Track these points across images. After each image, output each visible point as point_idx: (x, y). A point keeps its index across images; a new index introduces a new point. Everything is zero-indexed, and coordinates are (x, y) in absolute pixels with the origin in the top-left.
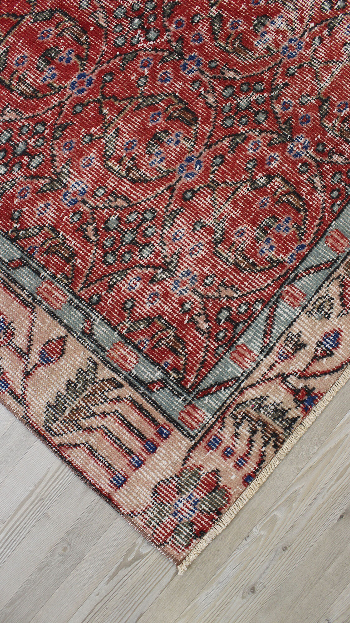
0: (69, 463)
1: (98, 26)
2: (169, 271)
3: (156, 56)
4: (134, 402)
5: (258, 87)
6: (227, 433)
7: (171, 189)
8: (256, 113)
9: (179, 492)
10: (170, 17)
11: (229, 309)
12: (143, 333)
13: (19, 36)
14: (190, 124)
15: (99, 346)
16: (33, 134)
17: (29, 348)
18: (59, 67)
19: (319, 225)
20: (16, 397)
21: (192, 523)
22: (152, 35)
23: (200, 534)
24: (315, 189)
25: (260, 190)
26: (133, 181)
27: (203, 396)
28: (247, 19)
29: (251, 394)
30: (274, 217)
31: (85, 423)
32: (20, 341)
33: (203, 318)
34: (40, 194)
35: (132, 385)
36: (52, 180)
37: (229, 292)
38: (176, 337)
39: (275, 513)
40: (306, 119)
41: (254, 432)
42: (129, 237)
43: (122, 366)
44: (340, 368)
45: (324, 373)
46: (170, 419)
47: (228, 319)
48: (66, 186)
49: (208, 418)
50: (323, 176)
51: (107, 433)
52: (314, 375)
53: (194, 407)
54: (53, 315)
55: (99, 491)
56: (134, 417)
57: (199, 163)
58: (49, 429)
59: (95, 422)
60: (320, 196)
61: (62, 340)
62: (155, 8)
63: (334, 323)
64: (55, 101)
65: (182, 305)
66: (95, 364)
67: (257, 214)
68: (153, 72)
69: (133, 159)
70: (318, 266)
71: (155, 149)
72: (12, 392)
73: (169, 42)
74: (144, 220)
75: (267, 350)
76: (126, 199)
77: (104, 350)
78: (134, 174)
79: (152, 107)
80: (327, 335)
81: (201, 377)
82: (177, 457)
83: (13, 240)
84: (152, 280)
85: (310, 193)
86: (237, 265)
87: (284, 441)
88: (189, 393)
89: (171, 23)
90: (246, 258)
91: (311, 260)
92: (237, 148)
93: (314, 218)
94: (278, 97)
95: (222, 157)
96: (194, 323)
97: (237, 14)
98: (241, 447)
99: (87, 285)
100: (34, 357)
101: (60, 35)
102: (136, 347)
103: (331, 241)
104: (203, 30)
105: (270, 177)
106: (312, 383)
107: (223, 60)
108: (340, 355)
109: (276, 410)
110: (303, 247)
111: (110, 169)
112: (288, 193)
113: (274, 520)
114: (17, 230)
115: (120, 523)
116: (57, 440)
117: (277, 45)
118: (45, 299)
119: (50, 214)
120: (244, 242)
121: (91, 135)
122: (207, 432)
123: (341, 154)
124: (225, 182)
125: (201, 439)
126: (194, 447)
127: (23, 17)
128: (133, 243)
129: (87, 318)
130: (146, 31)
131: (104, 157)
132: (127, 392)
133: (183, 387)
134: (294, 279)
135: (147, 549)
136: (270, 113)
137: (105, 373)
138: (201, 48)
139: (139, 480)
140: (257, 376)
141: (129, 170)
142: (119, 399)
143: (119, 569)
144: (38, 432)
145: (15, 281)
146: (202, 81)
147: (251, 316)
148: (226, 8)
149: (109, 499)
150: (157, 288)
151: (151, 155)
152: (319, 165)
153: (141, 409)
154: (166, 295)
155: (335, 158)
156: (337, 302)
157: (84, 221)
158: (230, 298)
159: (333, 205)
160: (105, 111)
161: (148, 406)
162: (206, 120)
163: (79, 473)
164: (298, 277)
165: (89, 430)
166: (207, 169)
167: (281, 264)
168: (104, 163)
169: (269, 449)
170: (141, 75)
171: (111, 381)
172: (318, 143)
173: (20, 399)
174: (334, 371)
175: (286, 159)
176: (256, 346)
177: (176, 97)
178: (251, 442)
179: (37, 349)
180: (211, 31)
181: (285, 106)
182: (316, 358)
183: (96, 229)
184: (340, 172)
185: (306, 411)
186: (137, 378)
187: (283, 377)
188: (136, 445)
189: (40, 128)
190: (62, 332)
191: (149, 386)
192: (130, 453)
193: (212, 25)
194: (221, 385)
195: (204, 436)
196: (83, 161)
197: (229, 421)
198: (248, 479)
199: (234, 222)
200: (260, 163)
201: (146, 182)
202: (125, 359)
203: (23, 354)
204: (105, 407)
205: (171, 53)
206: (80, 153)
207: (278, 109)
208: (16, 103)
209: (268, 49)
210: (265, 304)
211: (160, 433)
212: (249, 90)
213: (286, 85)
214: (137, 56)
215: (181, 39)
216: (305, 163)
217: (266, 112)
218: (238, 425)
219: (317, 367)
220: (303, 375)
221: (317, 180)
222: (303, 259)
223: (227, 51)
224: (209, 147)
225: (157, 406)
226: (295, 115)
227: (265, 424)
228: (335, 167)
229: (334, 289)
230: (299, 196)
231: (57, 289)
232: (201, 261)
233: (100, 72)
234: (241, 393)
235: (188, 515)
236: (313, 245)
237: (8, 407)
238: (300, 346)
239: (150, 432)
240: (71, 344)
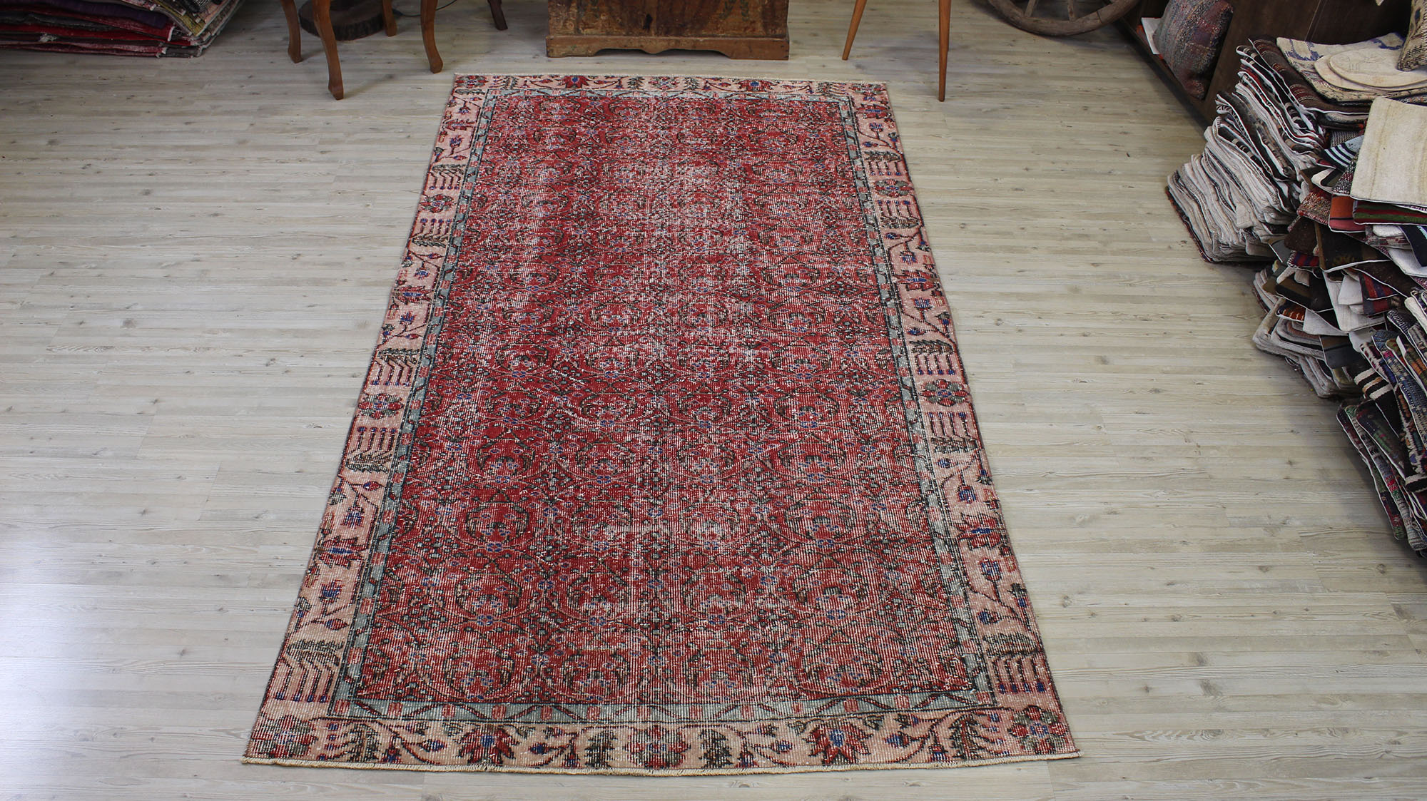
0: (276, 668)
1: (533, 534)
2: (419, 647)
3: (538, 567)
4: (332, 676)
5: (559, 621)
6: (344, 729)
7: (466, 620)
8: (542, 629)
9: (292, 729)
10: (566, 559)
11: (418, 686)
12: (375, 656)
13: (499, 507)
14: (510, 605)
15: (353, 642)
16: (450, 546)
17: (330, 614)
18: (495, 533)
19: (501, 697)
20: (297, 624)
21: (276, 746)
22: (548, 559)
23: (272, 755)
24: (521, 682)
25: (499, 658)
26: (457, 602)
27: (357, 704)
28: (596, 591)
29: (376, 727)
30: (488, 674)
31: (304, 661)
32: (331, 608)
33: (404, 677)
34: (419, 568)
35: (341, 669)
36: (430, 568)
37: (428, 680)
38: (384, 672)
39: (309, 787)
40: (560, 653)
41: (353, 742)
42: (424, 618)
43: (349, 659)
44: (423, 761)
45: (414, 754)
46: (333, 698)
47: (411, 689)
48: (431, 576)
49: (346, 714)
50: (533, 681)
51: (305, 674)
52: (409, 750)
53: (348, 704)
54: (356, 612)
55: (268, 691)
56: (323, 681)
57: (491, 622)
58: (289, 648)
59: (308, 666)
60: (519, 687)
61: (345, 625)
62: (564, 550)
63: (449, 741)
64: (475, 543)
65: (404, 663)
66: (342, 646)
67: (483, 665)
68: (527, 572)
69: (470, 594)
70: (476, 712)
71: (483, 600)
72: (299, 621)
73: (551, 567)
74: (439, 619)
75: (407, 718)
76: (444, 605)
77: (352, 645)
78: (462, 600)
79: (506, 584)
80: (438, 741)
81: (369, 696)
82: (312, 715)
83: (384, 572)
84: (408, 642)
85: (517, 682)
86: (446, 674)
87: (358, 761)
88: (355, 697)
89: (562, 561)
90: (453, 676)
91: (477, 707)
92: (515, 633)
93: (503, 692)
94: (561, 633)
95: (503, 630)
96: (398, 674)
97: (595, 584)
98: (341, 741)
99: (384, 617)
100: (326, 619)
101: (514, 523)
102: (365, 658)
103: (497, 708)
104: (572, 577)
105: (509, 658)
106: (404, 752)
107: (562, 596)
108: (431, 755)
109: (374, 745)
110: (482, 698)
111: (456, 588)
112: (508, 672)
113: (304, 788)
114: (391, 571)
115: (254, 714)
116: (285, 655)
117: (593, 613)
118: (363, 604)
119: (411, 579)
120: (462, 669)
121: (469, 569)
122: (337, 719)
123: (554, 681)
124: (490, 640)
125: (331, 719)
126: (324, 718)
127: (511, 502)
128: (422, 622)
129: (366, 628)
130: (548, 554)
131: (460, 581)
132: (336, 670)
133: (356, 692)
134: (460, 705)
135: (245, 737)
136: (548, 635)
137: (340, 654)
138: (560, 583)
139: (286, 706)
140: (388, 722)
141: (462, 596)
142: (329, 669)
143: (223, 731)
144: (284, 644)
145: (362, 587)
146: (540, 596)
147: (422, 698)
148: (593, 579)
149: (266, 698)
150: (405, 647)
151: (479, 599)
152: (538, 676)
153: (330, 681)
154: (404, 654)
155: (549, 681)
156: (462, 734)
157: (418, 595)
158: (424, 682)
159: (519, 697)
160: (487, 566)
161: (334, 684)
162: (518, 611)
163: (273, 675)
164: (462, 706)
165: (301, 666)
166: (491, 628)
167: (463, 693)
168: (457, 583)
169: (348, 756)
170: (521, 568)
171: (337, 659)
172: (552, 668)
173: (298, 626)
174: (419, 759)
175: (527, 659)
176: (405, 711)
177: (521, 590)
178: (347, 744)
179: (332, 617)
180: (574, 581)
181: (559, 639)
182: (420, 744)
183: (418, 603)
184: (542, 689)
185: (385, 761)
186: (347, 669)
187: (397, 735)
188: (307, 691)
189: (455, 546)
190: (349, 621)
191: (346, 676)
192: (301, 692)
193: (578, 579)
194: (371, 709)
195: (334, 719)
196: (452, 574)
197: (352, 726)
198: (322, 757)
199: (470, 658)
200: (515, 649)
201: (461, 607)
202: (354, 657)
203: (325, 613)
204: (320, 665)
205: (544, 573)
206: (455, 571)
207: (554, 637)
208: (461, 528)
209: (587, 611)
210: (434, 700)
211: (321, 698)
212: (553, 618)
213: (572, 632)
214: (530, 559)
215: (557, 572)
216: (533, 669)
217: (547, 633)
218: (352, 731)
219: (414, 749)
220: (405, 745)
221: (527, 680)
222: (475, 701)
223: (568, 595)
224: (504, 620)
225: (337, 687)
226: (558, 647)
227: (362, 745)
228: (544, 685)
229: (469, 728)
230: (509, 679)
231: (372, 606)
232: (435, 657)
233: (507, 551)
234: (373, 722)
235: (280, 741)
236: (487, 702)
237: (290, 624)
238: (421, 732)
239: (319, 693)
240: (345, 630)
